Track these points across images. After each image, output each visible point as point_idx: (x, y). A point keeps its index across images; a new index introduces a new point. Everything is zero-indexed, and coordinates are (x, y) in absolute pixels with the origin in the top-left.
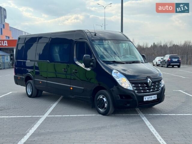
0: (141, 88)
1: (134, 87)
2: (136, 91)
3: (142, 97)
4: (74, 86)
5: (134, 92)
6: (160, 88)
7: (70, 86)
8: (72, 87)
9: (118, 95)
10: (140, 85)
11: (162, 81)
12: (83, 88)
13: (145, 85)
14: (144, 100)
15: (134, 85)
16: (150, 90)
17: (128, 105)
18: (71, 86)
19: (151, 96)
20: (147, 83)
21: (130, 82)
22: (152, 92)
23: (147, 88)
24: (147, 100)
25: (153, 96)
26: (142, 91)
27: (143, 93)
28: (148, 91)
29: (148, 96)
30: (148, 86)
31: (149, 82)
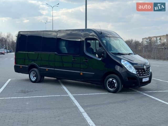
0: (141, 73)
1: (137, 71)
2: (138, 75)
3: (142, 79)
4: (84, 72)
5: (137, 75)
6: (150, 73)
7: (79, 72)
8: (83, 73)
9: (127, 78)
10: (140, 70)
11: (150, 67)
12: (94, 73)
13: (143, 70)
14: (143, 81)
15: (137, 70)
16: (145, 74)
17: (134, 85)
18: (81, 72)
19: (146, 78)
20: (144, 69)
21: (135, 68)
22: (146, 75)
23: (144, 72)
24: (144, 81)
25: (147, 78)
26: (142, 75)
27: (142, 76)
28: (144, 74)
29: (144, 79)
30: (144, 71)
31: (145, 68)
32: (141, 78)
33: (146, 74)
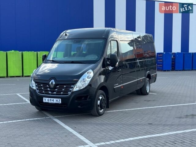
0: (43, 88)
2: (38, 91)
3: (42, 98)
6: (70, 93)
10: (42, 85)
13: (48, 86)
14: (44, 101)
15: (36, 84)
16: (52, 92)
19: (52, 99)
21: (34, 81)
23: (49, 89)
24: (47, 101)
25: (55, 99)
26: (44, 92)
32: (40, 96)
33: (55, 93)
